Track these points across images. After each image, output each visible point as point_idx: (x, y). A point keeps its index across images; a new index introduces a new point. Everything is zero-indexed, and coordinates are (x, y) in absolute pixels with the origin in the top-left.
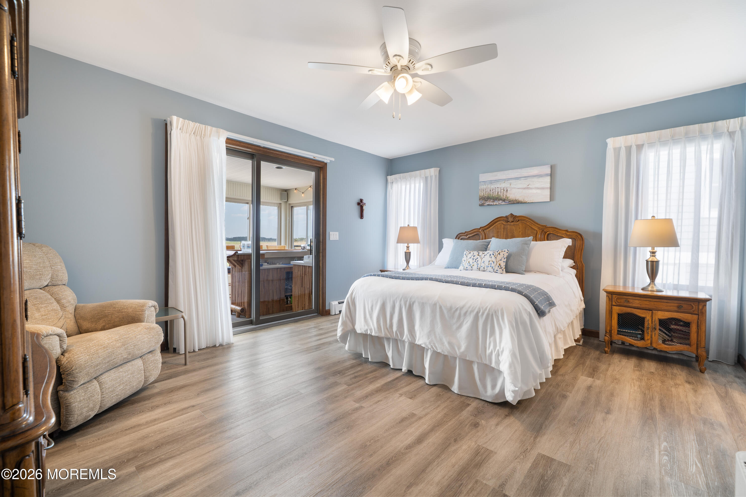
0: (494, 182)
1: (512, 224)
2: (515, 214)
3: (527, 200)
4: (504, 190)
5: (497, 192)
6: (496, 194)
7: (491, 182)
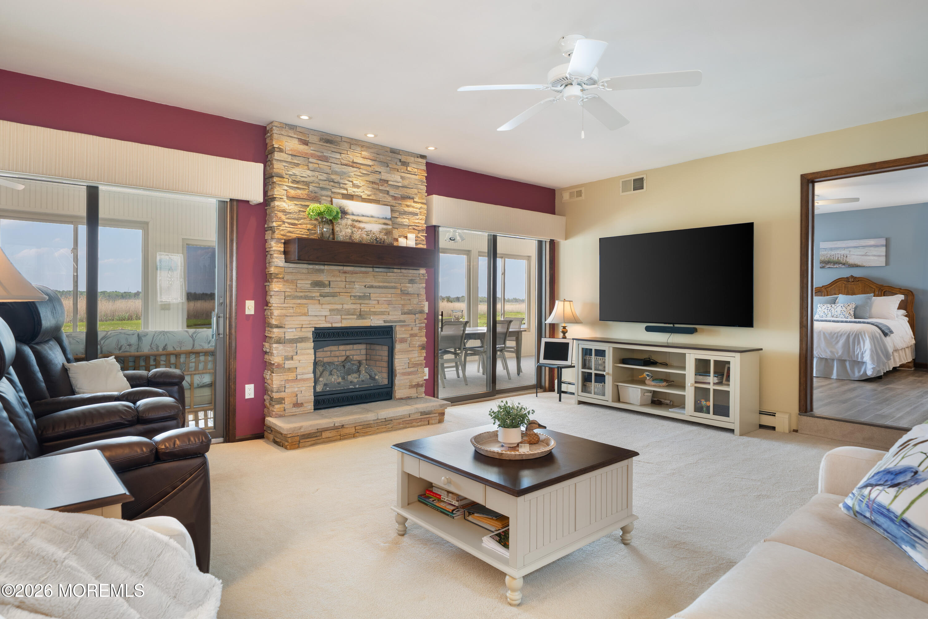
0: (834, 249)
1: (852, 283)
2: (855, 276)
3: (865, 264)
4: (844, 256)
5: (837, 258)
6: (836, 259)
7: (831, 249)
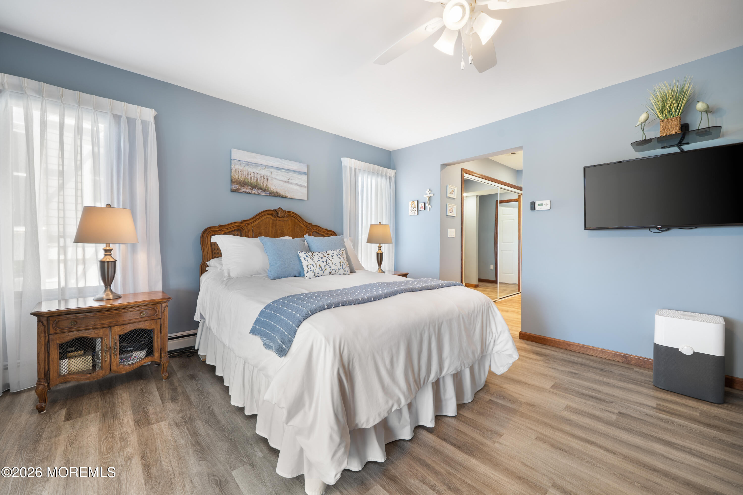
0: (252, 165)
1: (281, 219)
3: (288, 195)
4: (264, 178)
5: (255, 179)
6: (255, 181)
7: (249, 164)
